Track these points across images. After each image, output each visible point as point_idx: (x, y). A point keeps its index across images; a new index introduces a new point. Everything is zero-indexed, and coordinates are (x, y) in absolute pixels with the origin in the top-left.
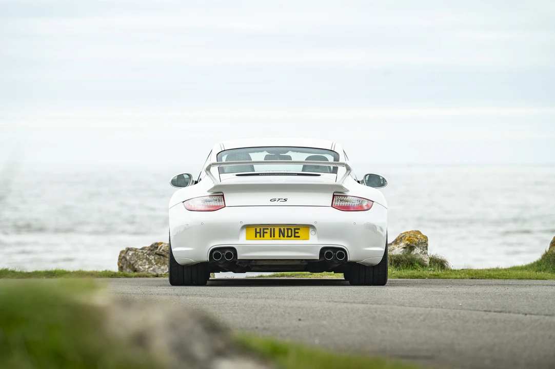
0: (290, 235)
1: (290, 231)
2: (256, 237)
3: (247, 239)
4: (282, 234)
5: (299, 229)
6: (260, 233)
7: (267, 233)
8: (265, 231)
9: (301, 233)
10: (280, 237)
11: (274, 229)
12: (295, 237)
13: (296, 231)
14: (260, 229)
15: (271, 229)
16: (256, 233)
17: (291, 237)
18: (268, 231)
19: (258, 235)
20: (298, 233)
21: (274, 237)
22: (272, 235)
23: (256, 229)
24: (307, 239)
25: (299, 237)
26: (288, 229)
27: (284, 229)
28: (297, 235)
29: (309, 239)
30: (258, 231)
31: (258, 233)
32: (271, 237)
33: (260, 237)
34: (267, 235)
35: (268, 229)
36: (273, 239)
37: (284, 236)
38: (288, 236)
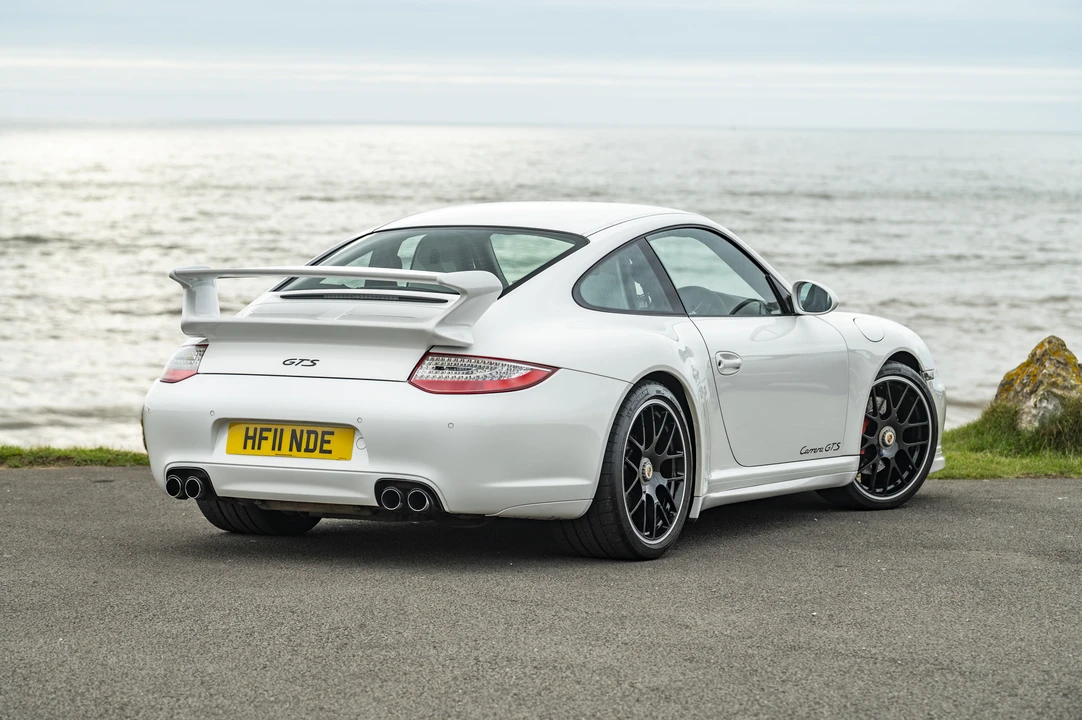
0: (311, 447)
1: (313, 436)
2: (245, 447)
3: (229, 452)
4: (297, 444)
5: (332, 433)
6: (253, 438)
7: (266, 438)
8: (265, 434)
9: (336, 443)
10: (291, 450)
11: (282, 430)
12: (322, 451)
13: (327, 437)
14: (256, 429)
15: (276, 430)
16: (247, 437)
17: (313, 451)
18: (270, 435)
19: (250, 442)
20: (329, 442)
21: (279, 449)
22: (277, 446)
23: (247, 429)
24: (347, 457)
25: (330, 452)
26: (309, 433)
27: (302, 432)
28: (326, 447)
29: (350, 459)
30: (251, 434)
31: (250, 438)
32: (273, 449)
33: (253, 448)
34: (267, 445)
35: (269, 430)
36: (277, 455)
37: (299, 450)
38: (306, 450)
